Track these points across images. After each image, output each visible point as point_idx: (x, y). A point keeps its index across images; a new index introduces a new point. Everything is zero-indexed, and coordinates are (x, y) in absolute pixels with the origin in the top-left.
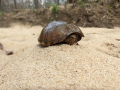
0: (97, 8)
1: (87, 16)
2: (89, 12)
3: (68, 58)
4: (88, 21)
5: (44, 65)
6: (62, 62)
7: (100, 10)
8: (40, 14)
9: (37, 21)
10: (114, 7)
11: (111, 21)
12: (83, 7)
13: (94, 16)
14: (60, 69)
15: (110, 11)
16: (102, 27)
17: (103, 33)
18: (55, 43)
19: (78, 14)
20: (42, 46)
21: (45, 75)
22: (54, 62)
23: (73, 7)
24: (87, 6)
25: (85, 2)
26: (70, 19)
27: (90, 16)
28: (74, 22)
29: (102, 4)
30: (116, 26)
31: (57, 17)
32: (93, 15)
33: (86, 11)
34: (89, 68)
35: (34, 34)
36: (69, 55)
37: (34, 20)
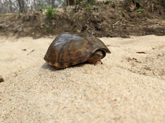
0: (108, 11)
1: (95, 22)
2: (97, 16)
3: (99, 84)
4: (97, 29)
5: (67, 96)
6: (92, 89)
7: (111, 14)
8: (28, 20)
9: (25, 30)
10: (129, 11)
11: (125, 28)
12: (89, 10)
13: (105, 23)
14: (93, 99)
15: (124, 16)
16: (115, 37)
17: (119, 45)
18: (75, 63)
19: (82, 20)
20: (54, 68)
21: (75, 109)
22: (81, 90)
23: (75, 10)
24: (94, 9)
25: (92, 4)
26: (72, 27)
27: (99, 22)
28: (79, 31)
29: (113, 7)
30: (132, 35)
31: (54, 24)
32: (102, 21)
33: (93, 16)
34: (128, 94)
35: (25, 50)
36: (98, 79)
37: (21, 29)
